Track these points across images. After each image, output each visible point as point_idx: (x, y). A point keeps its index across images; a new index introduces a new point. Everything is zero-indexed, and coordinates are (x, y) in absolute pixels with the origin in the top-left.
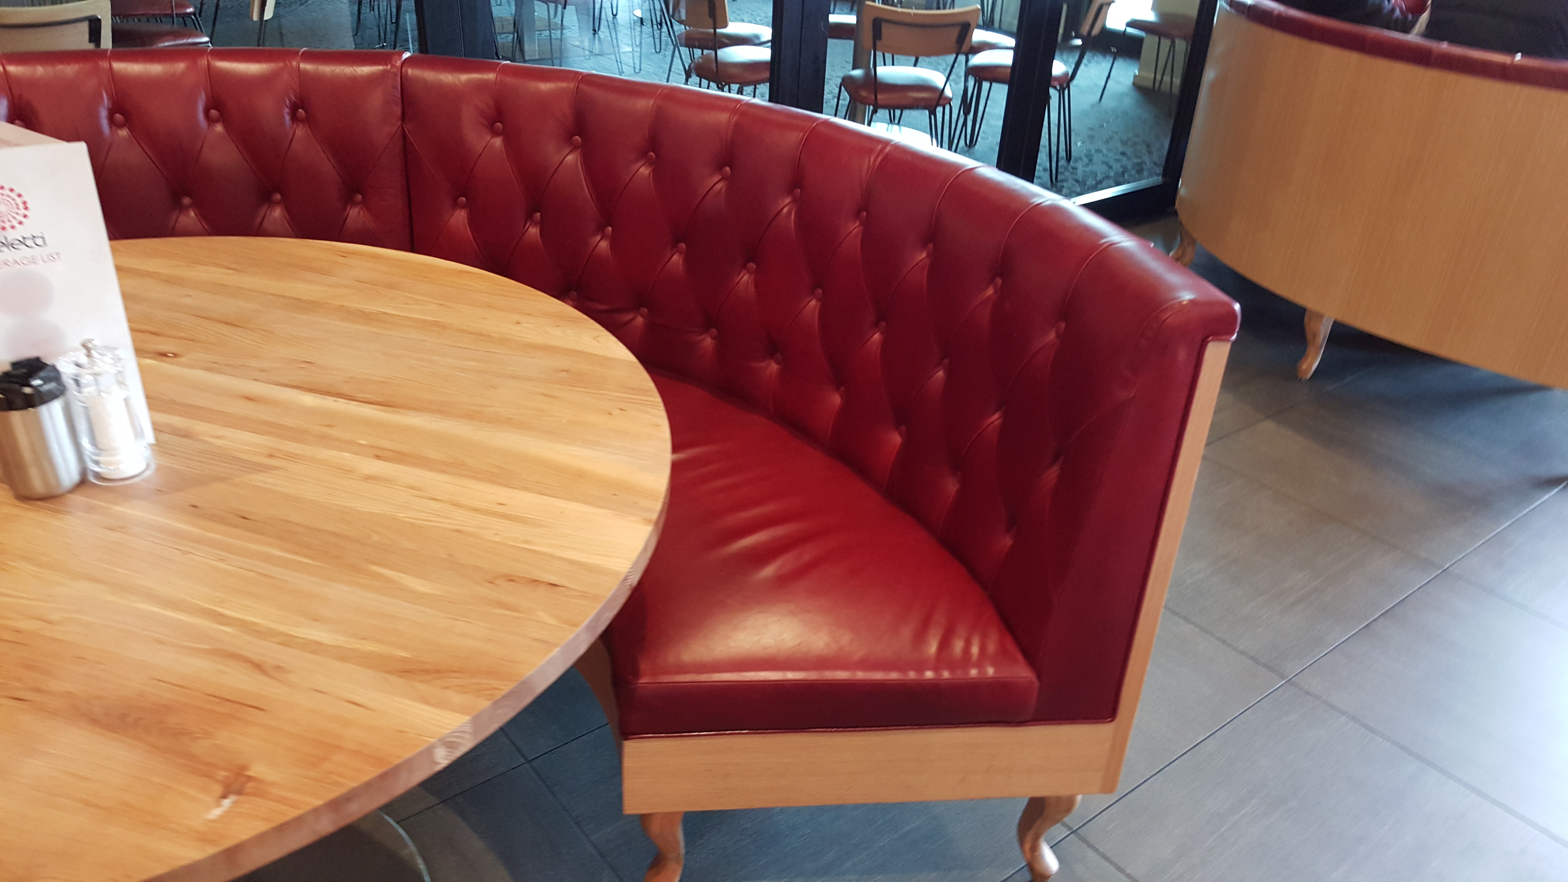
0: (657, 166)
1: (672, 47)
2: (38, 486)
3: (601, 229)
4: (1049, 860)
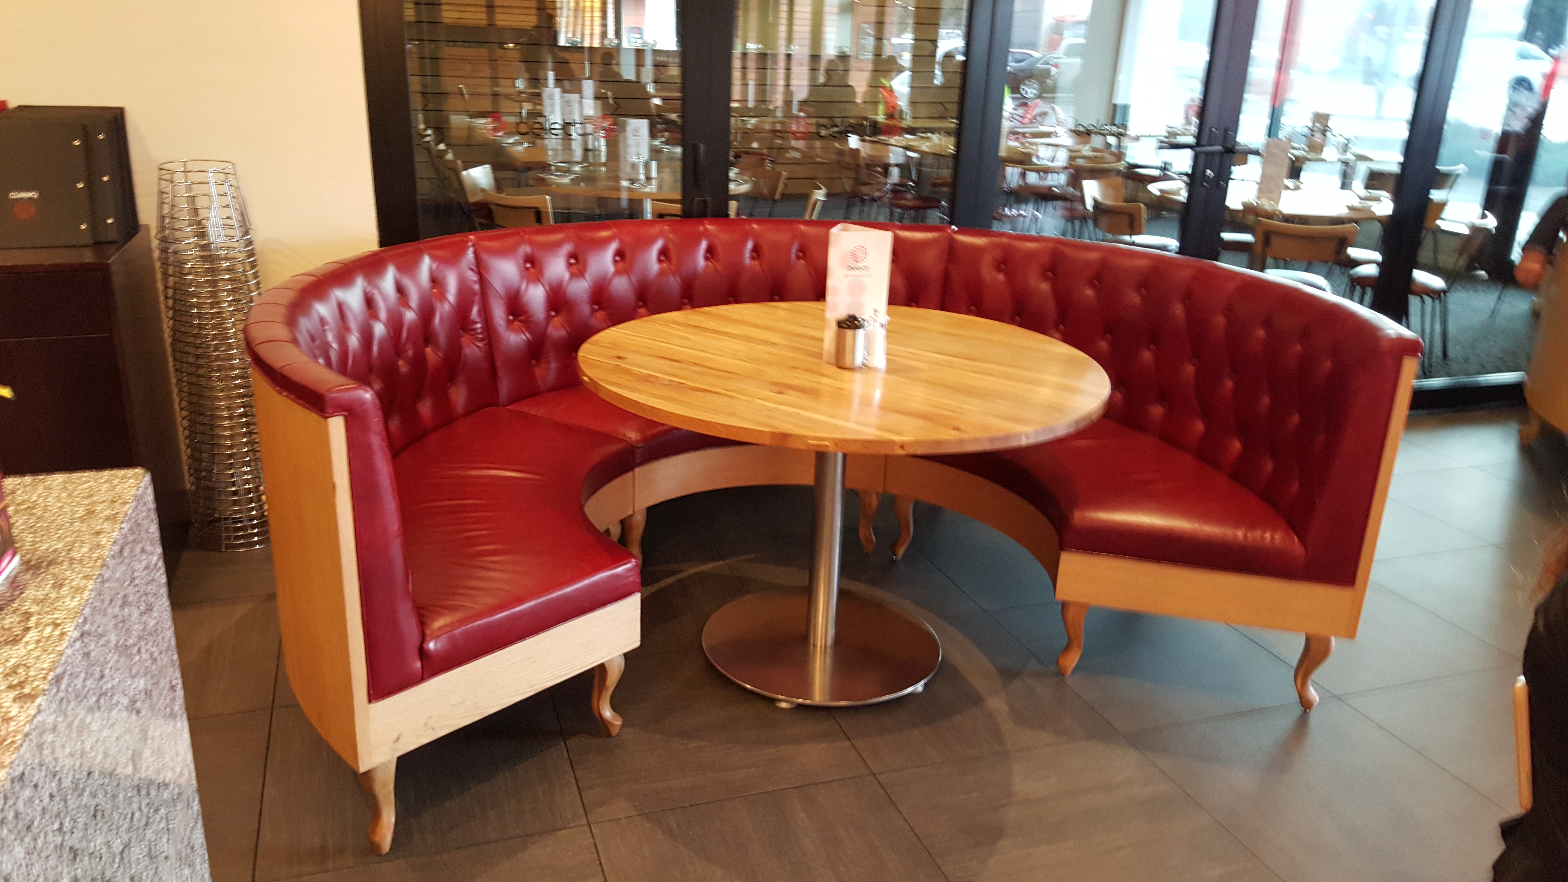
0: (1098, 289)
3: (1056, 326)
4: (1313, 693)
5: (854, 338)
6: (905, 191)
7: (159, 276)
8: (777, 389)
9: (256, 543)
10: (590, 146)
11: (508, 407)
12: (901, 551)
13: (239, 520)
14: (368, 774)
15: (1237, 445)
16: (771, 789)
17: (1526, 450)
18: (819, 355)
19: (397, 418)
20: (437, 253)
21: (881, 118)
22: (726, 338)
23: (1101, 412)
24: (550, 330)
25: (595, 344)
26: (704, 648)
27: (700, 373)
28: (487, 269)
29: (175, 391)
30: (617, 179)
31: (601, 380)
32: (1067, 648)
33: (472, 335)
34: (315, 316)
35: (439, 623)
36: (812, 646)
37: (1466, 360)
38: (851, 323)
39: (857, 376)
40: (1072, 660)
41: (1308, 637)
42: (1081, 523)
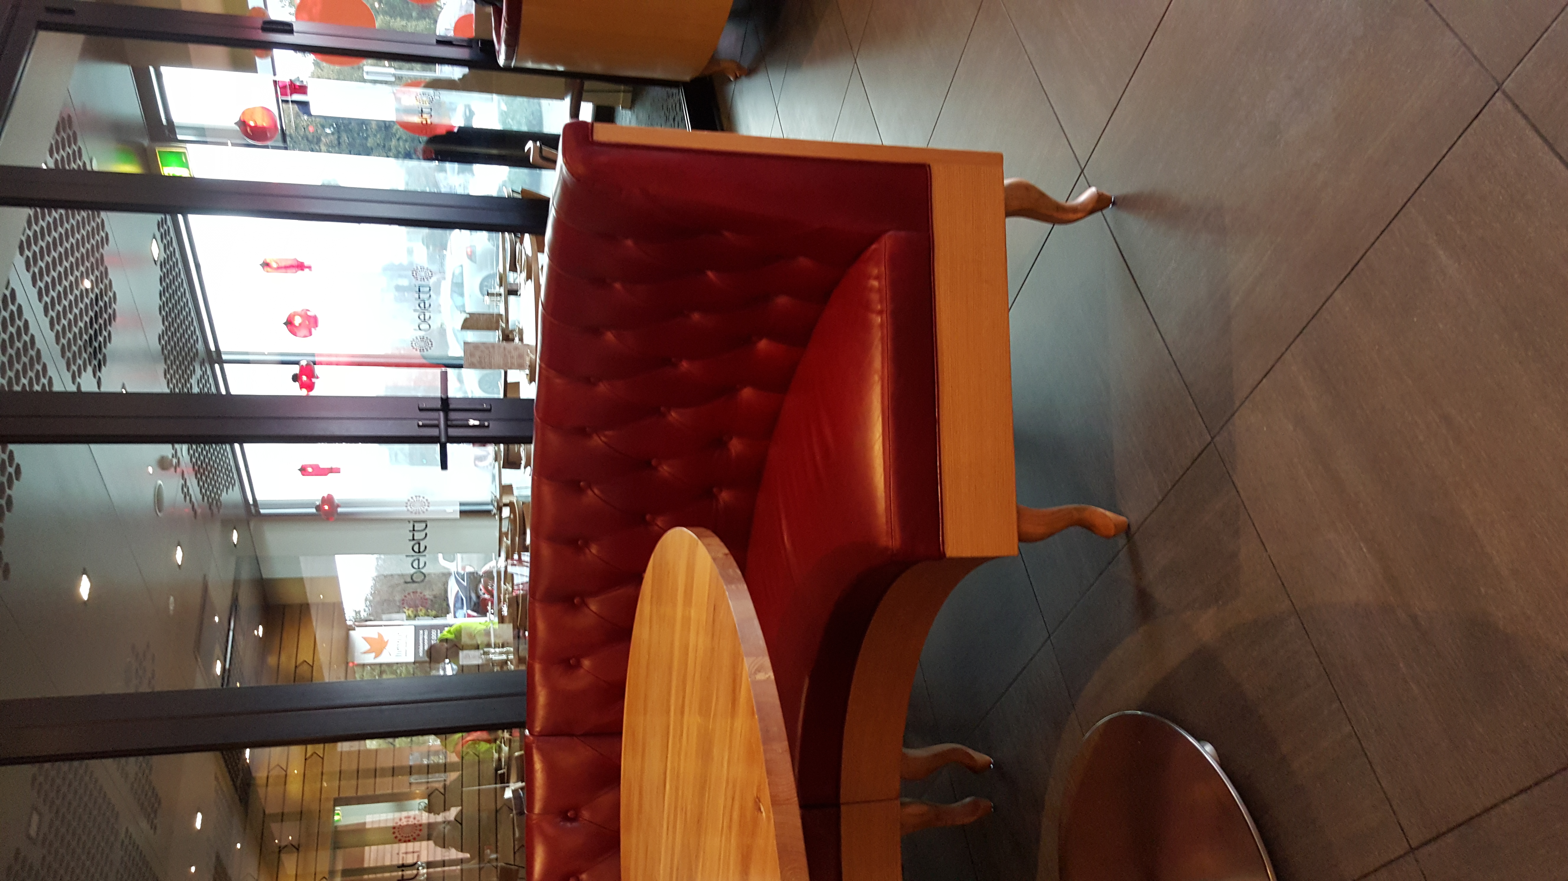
4: (1086, 195)
15: (763, 344)
32: (1088, 526)
41: (1009, 214)
42: (897, 535)
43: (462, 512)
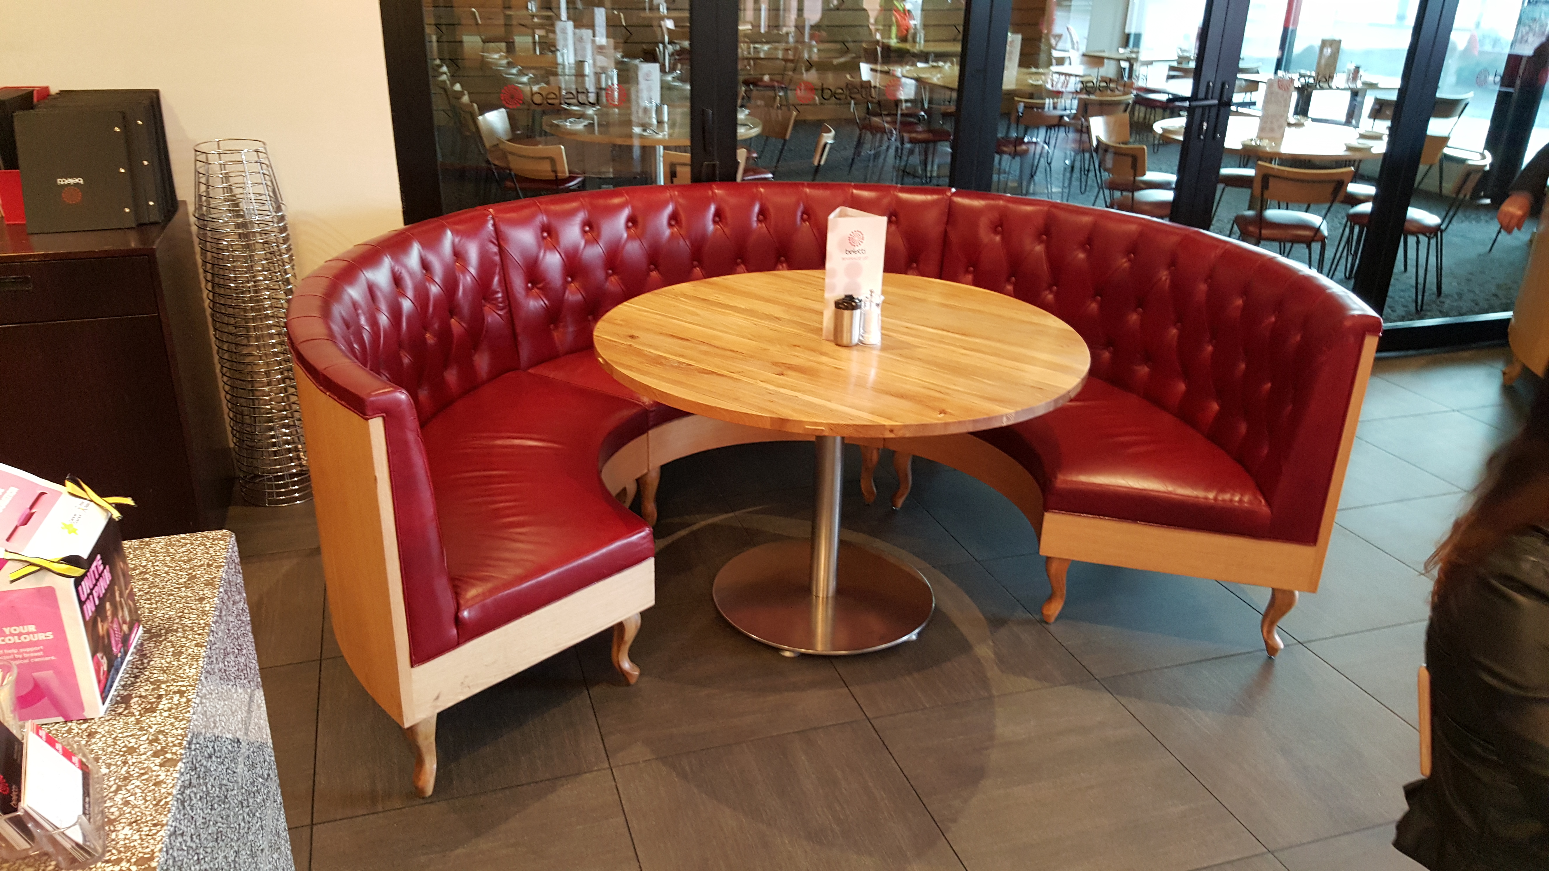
0: (1089, 253)
1: (1096, 190)
2: (845, 341)
3: (1049, 288)
4: (1279, 641)
5: (851, 318)
6: (916, 124)
7: (198, 249)
8: (779, 370)
9: (297, 499)
10: (603, 85)
11: (530, 371)
12: (900, 502)
13: (282, 478)
14: (412, 729)
15: (1215, 407)
16: (775, 734)
17: (1508, 390)
18: (818, 331)
19: (426, 388)
20: (459, 227)
21: (893, 42)
22: (733, 313)
23: (1079, 390)
24: (568, 295)
25: (611, 322)
26: (715, 599)
27: (705, 353)
28: (506, 240)
29: (216, 358)
30: (629, 123)
31: (616, 363)
32: (1050, 598)
33: (493, 304)
34: (346, 298)
35: (472, 592)
36: (814, 597)
37: (1460, 295)
38: (848, 303)
39: (854, 354)
40: (1054, 609)
41: (1273, 589)
42: (1064, 486)
43: (1128, 35)
